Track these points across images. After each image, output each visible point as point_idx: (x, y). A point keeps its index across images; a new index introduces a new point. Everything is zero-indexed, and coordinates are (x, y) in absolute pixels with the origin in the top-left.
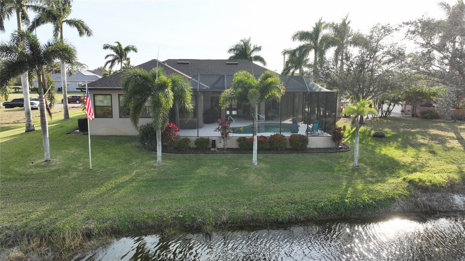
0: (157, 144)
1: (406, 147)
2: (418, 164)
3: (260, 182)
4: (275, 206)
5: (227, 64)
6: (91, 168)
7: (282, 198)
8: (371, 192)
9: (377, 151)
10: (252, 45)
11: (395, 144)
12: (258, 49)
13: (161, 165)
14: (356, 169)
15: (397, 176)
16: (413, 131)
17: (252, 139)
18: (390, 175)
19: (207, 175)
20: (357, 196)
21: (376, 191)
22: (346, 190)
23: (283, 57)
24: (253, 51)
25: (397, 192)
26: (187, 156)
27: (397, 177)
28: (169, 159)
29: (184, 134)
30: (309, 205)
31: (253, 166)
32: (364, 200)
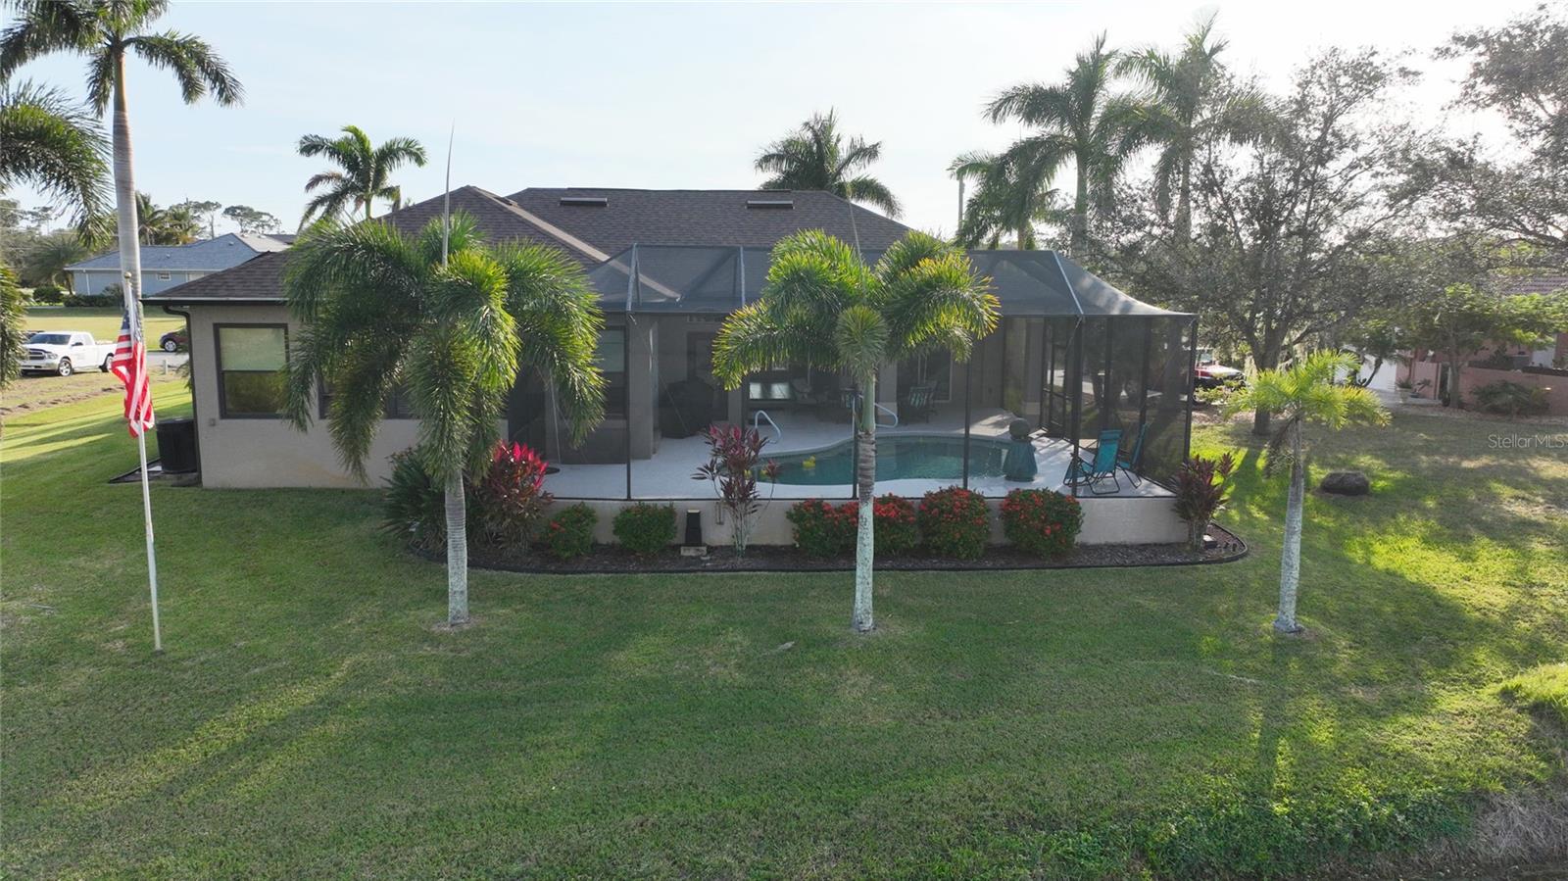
0: (450, 542)
1: (1467, 539)
2: (1539, 618)
3: (887, 713)
4: (961, 838)
5: (751, 207)
6: (158, 646)
7: (990, 795)
8: (1379, 759)
9: (1357, 555)
10: (844, 137)
11: (1418, 525)
12: (868, 153)
13: (466, 627)
14: (1288, 644)
15: (1471, 676)
16: (1466, 464)
17: (851, 512)
18: (1438, 675)
19: (659, 676)
20: (1320, 784)
21: (1399, 754)
22: (1268, 754)
23: (958, 183)
24: (848, 161)
25: (1490, 761)
26: (579, 582)
27: (1472, 682)
28: (504, 600)
29: (569, 485)
30: (1113, 832)
31: (854, 631)
32: (1354, 806)
